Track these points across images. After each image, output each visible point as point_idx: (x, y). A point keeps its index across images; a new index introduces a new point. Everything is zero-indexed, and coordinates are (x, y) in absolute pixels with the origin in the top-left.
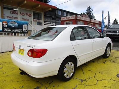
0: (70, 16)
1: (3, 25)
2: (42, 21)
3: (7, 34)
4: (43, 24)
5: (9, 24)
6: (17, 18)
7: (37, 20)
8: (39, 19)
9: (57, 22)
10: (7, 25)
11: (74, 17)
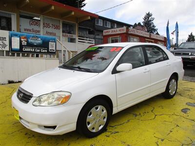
0: (117, 29)
1: (21, 42)
3: (26, 54)
4: (77, 40)
5: (30, 41)
7: (69, 35)
10: (27, 41)
11: (123, 30)
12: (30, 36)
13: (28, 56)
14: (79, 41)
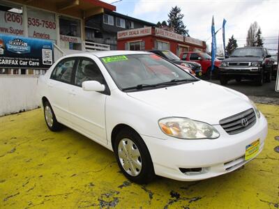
2: (81, 40)
3: (4, 70)
4: (84, 46)
5: (9, 47)
6: (21, 32)
7: (70, 37)
8: (73, 36)
10: (5, 48)
12: (9, 39)
13: (7, 72)
14: (86, 48)
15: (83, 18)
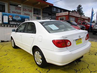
0: (63, 13)
2: (41, 16)
6: (20, 13)
7: (37, 15)
9: (53, 17)
10: (12, 18)
12: (14, 16)
14: (42, 19)
15: (42, 8)
